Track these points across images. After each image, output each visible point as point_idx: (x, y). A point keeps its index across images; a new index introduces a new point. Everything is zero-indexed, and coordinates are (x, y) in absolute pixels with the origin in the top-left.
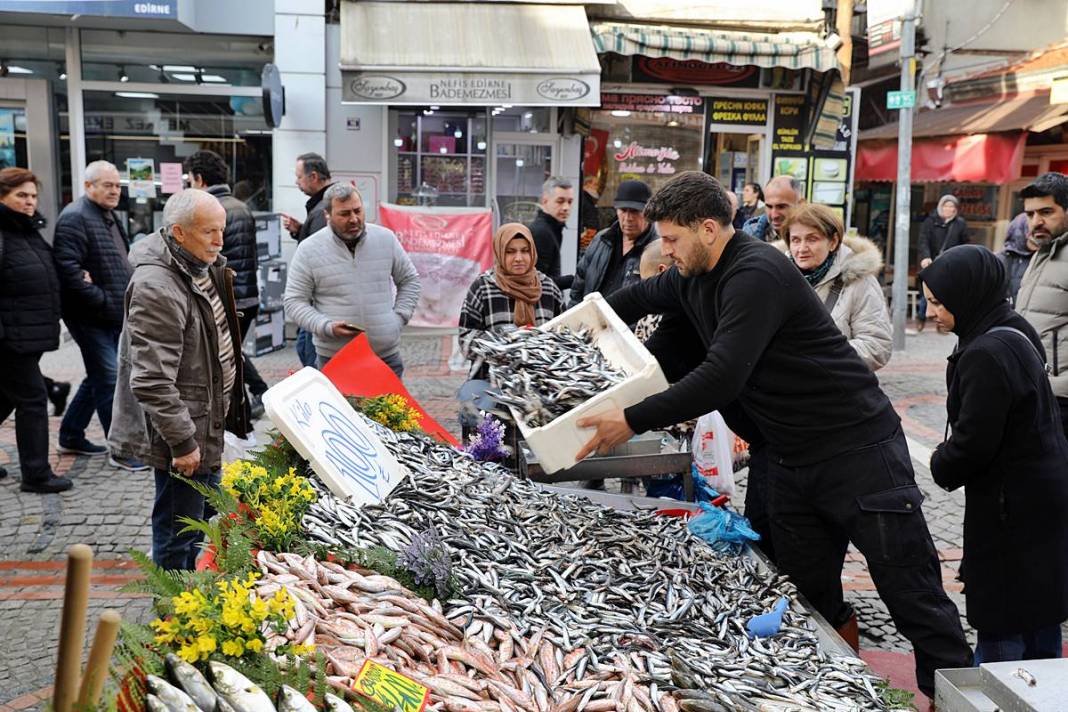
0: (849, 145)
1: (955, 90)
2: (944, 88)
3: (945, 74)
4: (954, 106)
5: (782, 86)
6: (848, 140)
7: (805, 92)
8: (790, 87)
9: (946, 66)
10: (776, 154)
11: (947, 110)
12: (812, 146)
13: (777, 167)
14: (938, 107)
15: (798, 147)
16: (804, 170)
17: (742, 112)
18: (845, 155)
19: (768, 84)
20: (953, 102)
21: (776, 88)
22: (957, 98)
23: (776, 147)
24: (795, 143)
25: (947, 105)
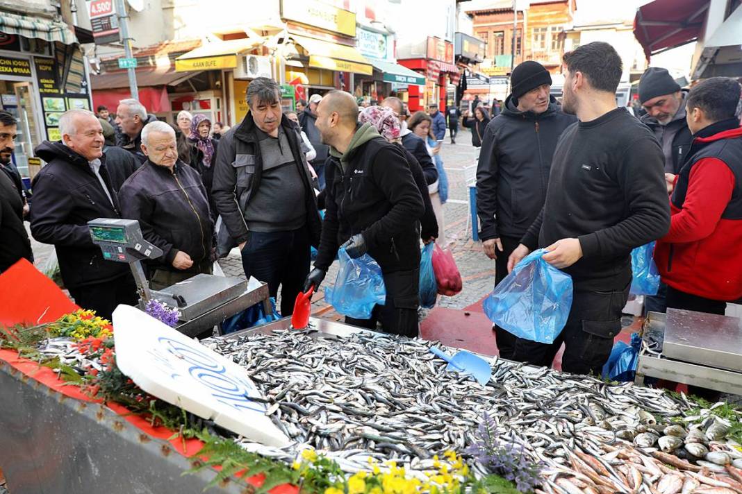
0: (87, 90)
1: (107, 65)
2: (100, 64)
3: (98, 56)
4: (107, 73)
5: (37, 51)
6: (86, 87)
7: (53, 57)
8: (42, 52)
9: (98, 52)
10: (42, 95)
11: (103, 76)
12: (65, 91)
13: (45, 103)
14: (98, 74)
15: (56, 91)
16: (63, 105)
17: (12, 67)
18: (86, 96)
19: (27, 49)
20: (107, 71)
21: (33, 52)
22: (109, 69)
23: (41, 90)
24: (53, 88)
25: (104, 73)
